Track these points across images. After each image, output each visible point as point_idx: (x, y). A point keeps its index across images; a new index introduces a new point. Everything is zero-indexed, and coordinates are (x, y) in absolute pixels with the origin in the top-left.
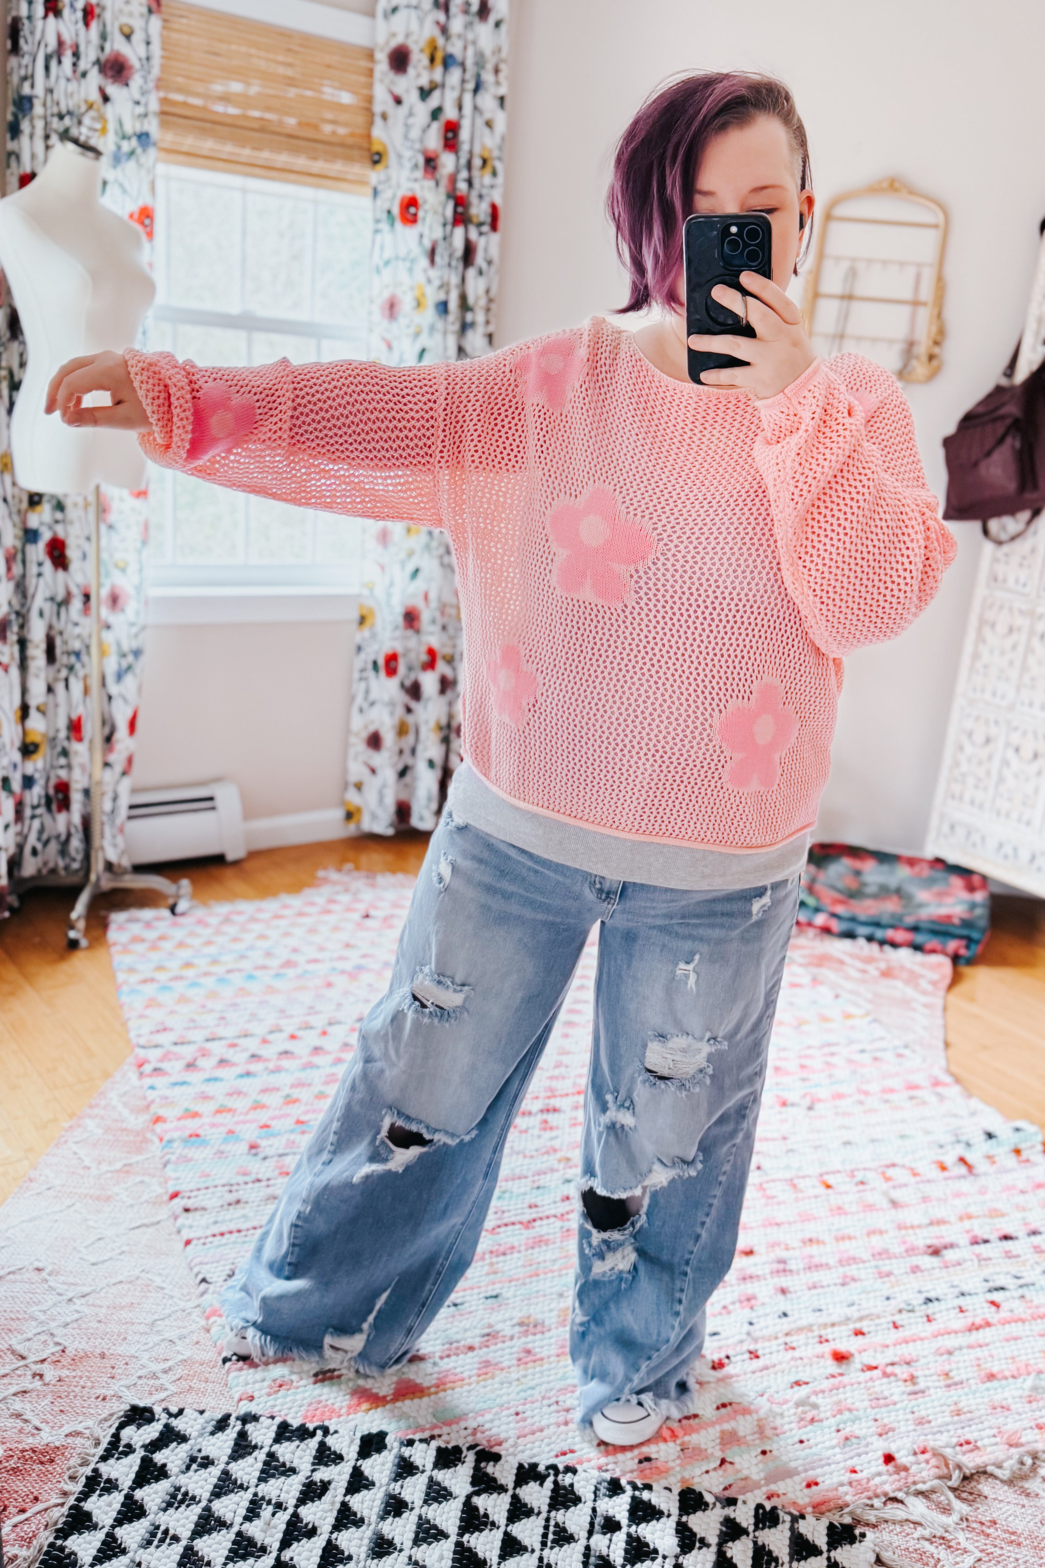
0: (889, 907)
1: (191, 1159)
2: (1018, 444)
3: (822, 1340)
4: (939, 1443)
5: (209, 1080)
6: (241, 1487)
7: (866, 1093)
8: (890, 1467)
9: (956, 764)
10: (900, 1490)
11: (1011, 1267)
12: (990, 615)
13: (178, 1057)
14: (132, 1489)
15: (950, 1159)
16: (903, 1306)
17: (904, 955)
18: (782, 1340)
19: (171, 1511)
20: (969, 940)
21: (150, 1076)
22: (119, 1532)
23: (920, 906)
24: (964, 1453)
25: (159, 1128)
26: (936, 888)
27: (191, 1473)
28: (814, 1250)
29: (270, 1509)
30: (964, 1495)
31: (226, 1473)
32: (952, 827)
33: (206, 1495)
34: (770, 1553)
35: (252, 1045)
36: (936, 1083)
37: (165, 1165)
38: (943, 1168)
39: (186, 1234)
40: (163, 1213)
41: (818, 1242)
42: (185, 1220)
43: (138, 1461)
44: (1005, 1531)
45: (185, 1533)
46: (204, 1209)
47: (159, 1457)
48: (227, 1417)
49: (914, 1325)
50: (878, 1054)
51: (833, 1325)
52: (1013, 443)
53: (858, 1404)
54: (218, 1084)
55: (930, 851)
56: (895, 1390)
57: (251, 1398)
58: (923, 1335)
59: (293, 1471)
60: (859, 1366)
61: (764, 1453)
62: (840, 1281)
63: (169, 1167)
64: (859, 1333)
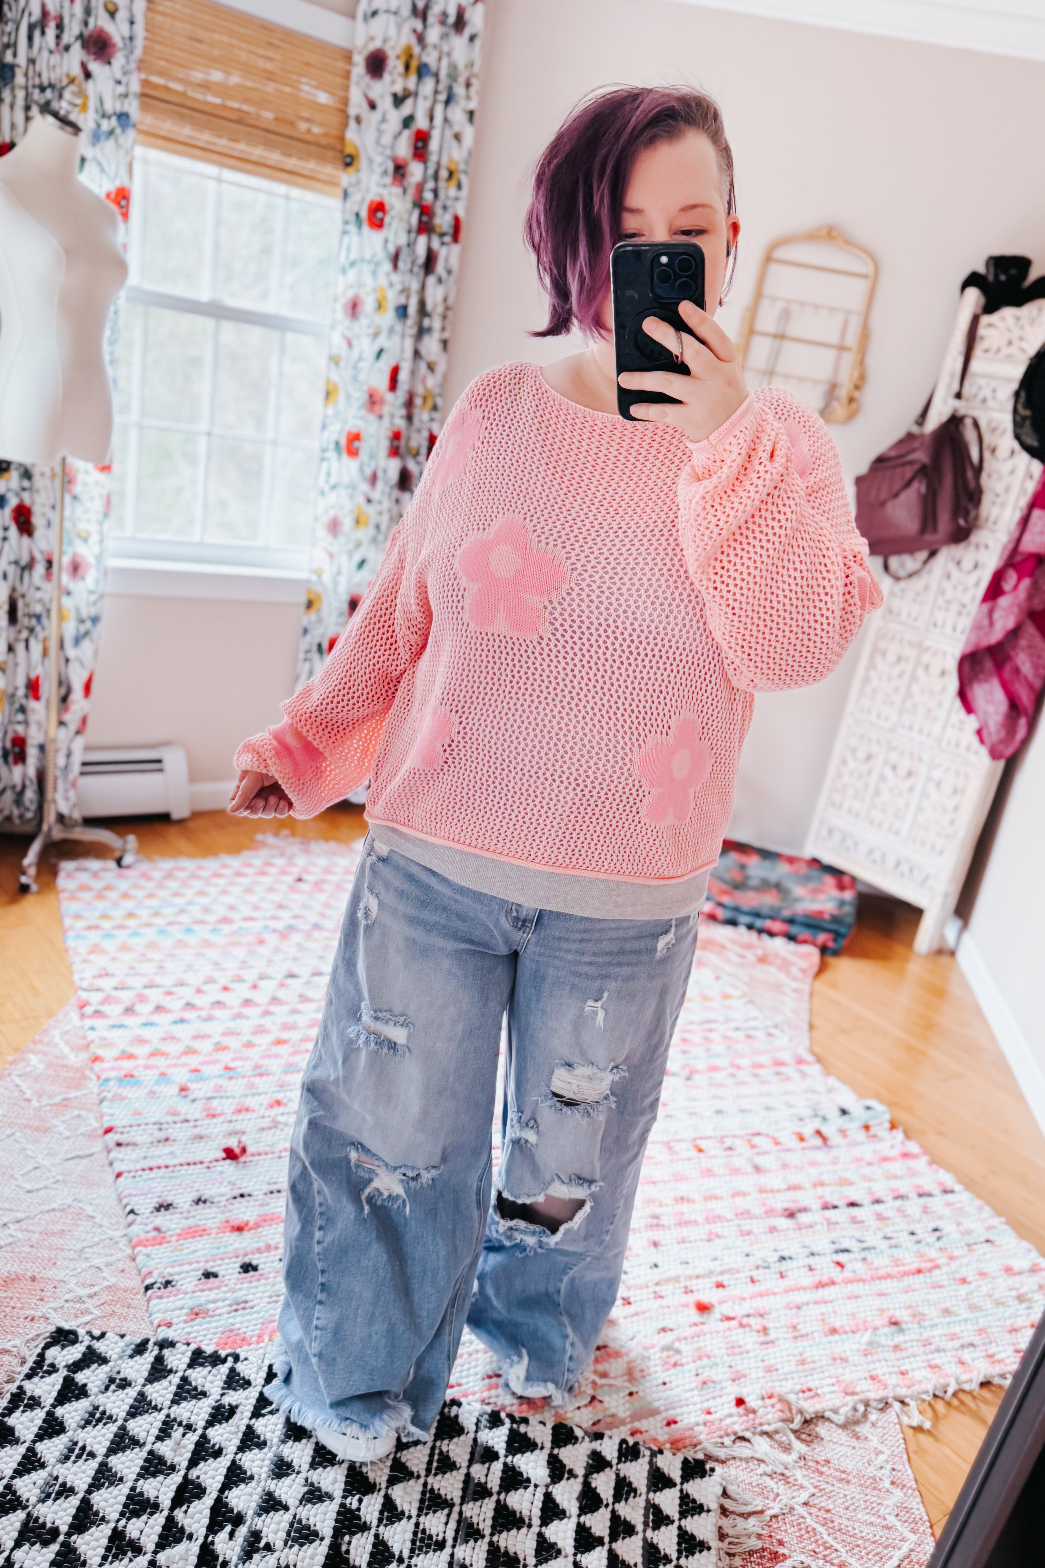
0: (768, 900)
1: (125, 1098)
2: (923, 489)
3: (688, 1291)
4: (785, 1390)
5: (145, 1024)
6: (155, 1408)
7: (738, 1067)
8: (741, 1410)
9: (839, 776)
10: (747, 1430)
11: (855, 1231)
12: (883, 645)
13: (117, 1001)
14: (54, 1406)
15: (808, 1131)
16: (760, 1263)
17: (779, 943)
18: (651, 1289)
19: (89, 1428)
20: (837, 935)
21: (91, 1017)
22: (40, 1447)
23: (796, 900)
24: (806, 1399)
25: (97, 1066)
26: (812, 885)
27: (109, 1393)
28: (685, 1207)
29: (181, 1430)
30: (803, 1436)
31: (142, 1394)
32: (830, 832)
33: (123, 1415)
34: (630, 1484)
35: (187, 994)
36: (800, 1061)
37: (101, 1101)
38: (802, 1139)
39: (118, 1167)
40: (97, 1146)
41: (689, 1201)
42: (116, 1154)
43: (61, 1380)
44: (837, 1470)
45: (101, 1450)
46: (135, 1144)
47: (80, 1377)
48: (145, 1342)
49: (769, 1281)
50: (752, 1033)
51: (698, 1277)
52: (919, 487)
53: (716, 1352)
54: (153, 1029)
55: (809, 851)
56: (749, 1339)
57: (169, 1325)
58: (776, 1290)
59: (204, 1394)
60: (719, 1316)
61: (631, 1394)
62: (705, 1237)
63: (105, 1103)
64: (720, 1285)
